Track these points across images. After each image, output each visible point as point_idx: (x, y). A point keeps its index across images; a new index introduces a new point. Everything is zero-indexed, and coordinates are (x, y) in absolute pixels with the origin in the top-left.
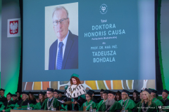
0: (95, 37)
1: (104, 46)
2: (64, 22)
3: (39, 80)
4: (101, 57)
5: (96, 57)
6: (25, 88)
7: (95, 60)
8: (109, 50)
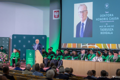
0: (102, 21)
1: (107, 25)
2: (84, 12)
3: (70, 43)
4: (105, 31)
5: (102, 31)
6: (63, 47)
7: (101, 33)
8: (110, 28)
